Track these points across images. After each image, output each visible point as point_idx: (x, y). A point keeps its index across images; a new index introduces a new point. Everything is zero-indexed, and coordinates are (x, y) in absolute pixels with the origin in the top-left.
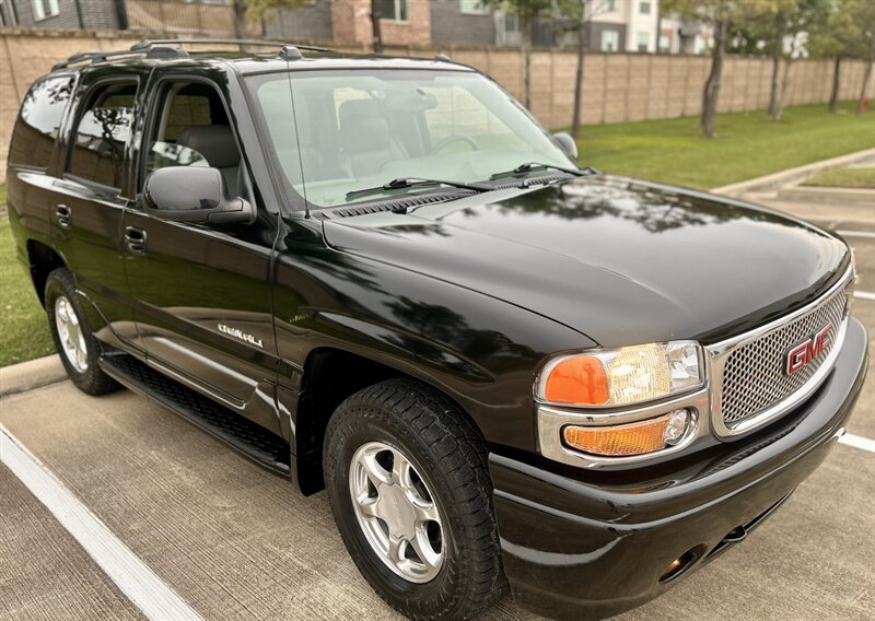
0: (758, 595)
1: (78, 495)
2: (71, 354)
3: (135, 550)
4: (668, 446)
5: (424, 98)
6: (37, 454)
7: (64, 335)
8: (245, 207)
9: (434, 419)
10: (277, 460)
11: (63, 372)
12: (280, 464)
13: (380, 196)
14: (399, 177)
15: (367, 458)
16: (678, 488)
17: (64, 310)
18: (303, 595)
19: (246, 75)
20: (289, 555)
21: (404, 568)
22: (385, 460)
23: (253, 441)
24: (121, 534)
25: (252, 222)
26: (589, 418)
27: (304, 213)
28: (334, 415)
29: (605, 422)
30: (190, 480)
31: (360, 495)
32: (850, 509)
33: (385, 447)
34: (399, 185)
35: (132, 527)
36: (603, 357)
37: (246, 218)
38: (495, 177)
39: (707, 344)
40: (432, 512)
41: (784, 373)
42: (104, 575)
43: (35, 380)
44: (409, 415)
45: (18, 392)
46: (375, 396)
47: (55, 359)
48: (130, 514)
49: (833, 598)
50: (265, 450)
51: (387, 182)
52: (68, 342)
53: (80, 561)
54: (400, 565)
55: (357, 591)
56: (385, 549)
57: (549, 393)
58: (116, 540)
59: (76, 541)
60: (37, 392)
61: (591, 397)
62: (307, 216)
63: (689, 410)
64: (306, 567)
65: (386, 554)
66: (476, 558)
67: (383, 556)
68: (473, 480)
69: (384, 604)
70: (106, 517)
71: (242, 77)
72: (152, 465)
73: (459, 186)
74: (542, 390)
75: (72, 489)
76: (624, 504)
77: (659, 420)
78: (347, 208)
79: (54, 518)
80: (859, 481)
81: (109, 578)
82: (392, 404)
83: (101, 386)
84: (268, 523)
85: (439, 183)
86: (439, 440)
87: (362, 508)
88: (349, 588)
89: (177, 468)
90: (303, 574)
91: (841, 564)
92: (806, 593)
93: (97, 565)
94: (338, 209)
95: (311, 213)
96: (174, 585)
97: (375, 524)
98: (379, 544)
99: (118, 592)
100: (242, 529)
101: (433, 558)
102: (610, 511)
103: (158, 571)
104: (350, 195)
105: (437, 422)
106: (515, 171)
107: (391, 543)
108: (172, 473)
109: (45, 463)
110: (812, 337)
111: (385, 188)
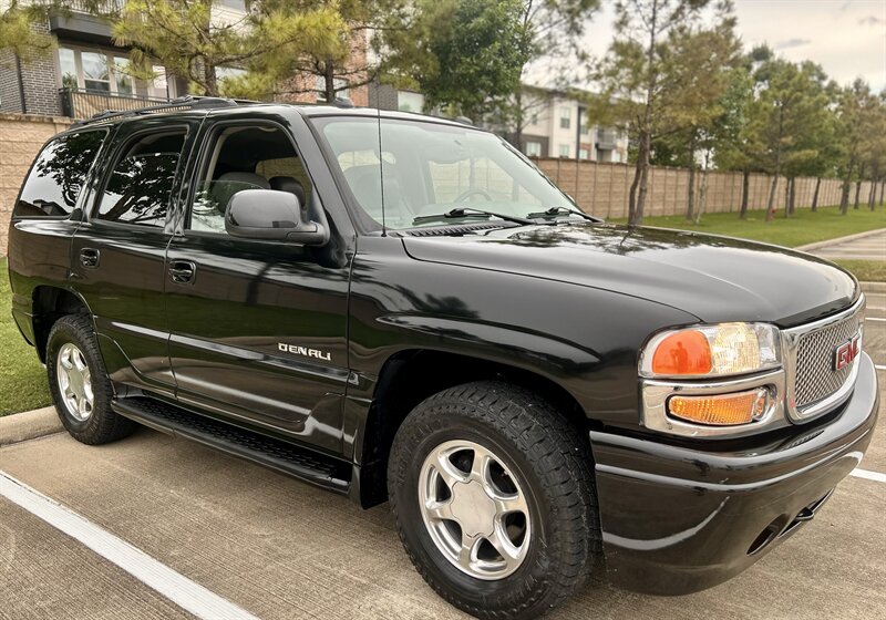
0: (807, 592)
1: (106, 528)
2: (70, 404)
3: (182, 572)
4: (754, 421)
6: (49, 495)
7: (64, 384)
8: (322, 229)
9: (521, 411)
10: (332, 477)
11: (58, 423)
12: (335, 480)
13: (440, 223)
14: (458, 207)
15: (440, 458)
18: (368, 605)
19: (311, 117)
20: (342, 572)
21: (477, 568)
22: (462, 461)
24: (164, 559)
25: (324, 243)
27: (381, 233)
29: (701, 392)
30: (219, 513)
31: (428, 501)
33: (464, 446)
34: (457, 214)
35: (172, 553)
36: (708, 332)
37: (320, 240)
38: (531, 216)
39: (784, 328)
40: (518, 503)
41: (834, 369)
42: (156, 593)
43: (28, 430)
45: (10, 442)
46: (457, 394)
47: (51, 411)
48: (167, 542)
49: (874, 592)
50: (317, 468)
51: (447, 212)
52: (67, 392)
53: (129, 584)
54: (470, 565)
55: (422, 600)
56: (455, 553)
57: (656, 366)
58: (159, 563)
59: (118, 566)
60: (31, 443)
61: (691, 369)
62: (384, 235)
63: (768, 388)
64: (364, 581)
65: (456, 557)
66: (570, 539)
67: (453, 559)
68: (564, 464)
69: (453, 608)
70: (142, 544)
71: (307, 118)
72: (174, 501)
73: (506, 219)
74: (646, 365)
75: (97, 523)
77: (749, 393)
79: (87, 548)
80: (866, 502)
81: (164, 596)
82: (478, 398)
83: (109, 430)
84: (312, 547)
86: (528, 429)
87: (430, 512)
88: (413, 597)
89: (202, 504)
90: (362, 586)
92: (851, 590)
93: (146, 586)
95: (387, 232)
96: (233, 600)
97: (444, 528)
98: (450, 550)
99: (177, 607)
100: (287, 552)
103: (212, 589)
104: (418, 221)
105: (524, 412)
106: (547, 213)
108: (198, 507)
109: (61, 502)
110: (850, 340)
111: (446, 216)
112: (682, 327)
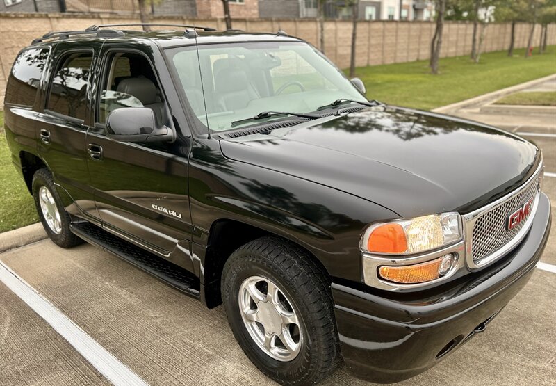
0: (489, 362)
1: (63, 311)
2: (50, 222)
3: (104, 345)
4: (441, 276)
5: (274, 60)
6: (34, 286)
7: (45, 211)
8: (170, 132)
9: (294, 262)
10: (191, 288)
11: (44, 233)
12: (192, 290)
13: (252, 123)
14: (264, 111)
15: (250, 286)
16: (446, 302)
17: (45, 194)
19: (165, 48)
20: (200, 345)
21: (274, 352)
22: (262, 287)
23: (174, 275)
24: (94, 335)
25: (173, 141)
26: (394, 261)
27: (207, 135)
28: (229, 260)
29: (403, 264)
30: (133, 300)
31: (245, 308)
32: (540, 308)
33: (261, 279)
34: (263, 116)
35: (100, 331)
36: (403, 224)
37: (170, 139)
38: (320, 109)
39: (464, 214)
40: (293, 318)
41: (507, 229)
42: (86, 361)
43: (27, 239)
44: (278, 260)
45: (17, 247)
46: (256, 248)
47: (39, 226)
48: (98, 322)
50: (182, 281)
51: (256, 115)
52: (48, 215)
53: (70, 352)
54: (271, 351)
55: (244, 367)
56: (262, 341)
57: (370, 245)
58: (91, 339)
59: (66, 341)
60: (29, 247)
61: (396, 248)
62: (209, 138)
63: (453, 254)
64: (211, 353)
65: (263, 344)
66: (323, 346)
67: (261, 345)
68: (320, 299)
69: (262, 374)
70: (83, 324)
71: (162, 50)
72: (107, 291)
73: (299, 116)
74: (365, 244)
75: (59, 308)
76: (416, 312)
77: (436, 261)
78: (233, 132)
79: (50, 326)
81: (89, 363)
82: (267, 253)
83: (70, 242)
84: (184, 326)
85: (287, 114)
86: (297, 275)
87: (246, 316)
88: (239, 365)
89: (123, 293)
90: (209, 356)
91: (537, 342)
93: (80, 355)
94: (228, 133)
95: (211, 135)
96: (130, 366)
97: (255, 326)
98: (259, 339)
99: (96, 371)
100: (169, 330)
101: (294, 346)
102: (407, 316)
103: (120, 358)
104: (234, 124)
105: (296, 264)
106: (332, 105)
107: (266, 338)
108: (121, 296)
109: (40, 292)
110: (522, 206)
111: (255, 118)
112: (387, 221)
